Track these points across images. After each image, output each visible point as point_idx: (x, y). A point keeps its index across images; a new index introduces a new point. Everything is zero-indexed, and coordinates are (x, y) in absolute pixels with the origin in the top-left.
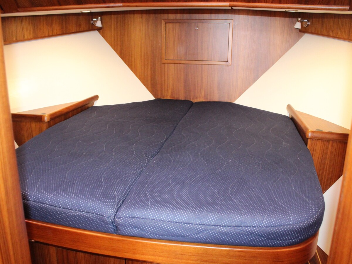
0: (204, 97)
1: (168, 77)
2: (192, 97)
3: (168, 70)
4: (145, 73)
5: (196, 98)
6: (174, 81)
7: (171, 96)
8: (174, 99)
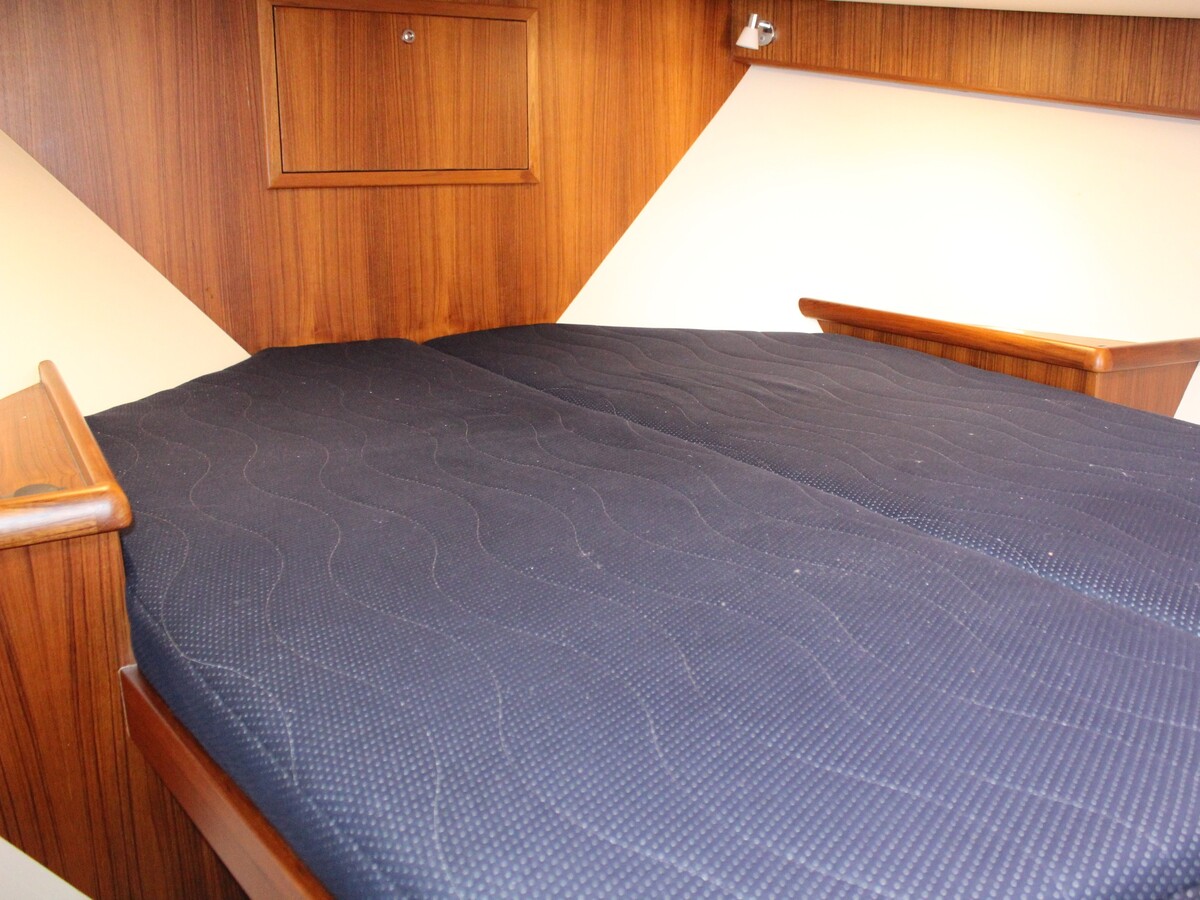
0: (450, 317)
1: (296, 249)
2: (403, 324)
3: (294, 218)
4: (188, 237)
5: (421, 326)
6: (325, 264)
7: (316, 329)
8: (328, 341)
